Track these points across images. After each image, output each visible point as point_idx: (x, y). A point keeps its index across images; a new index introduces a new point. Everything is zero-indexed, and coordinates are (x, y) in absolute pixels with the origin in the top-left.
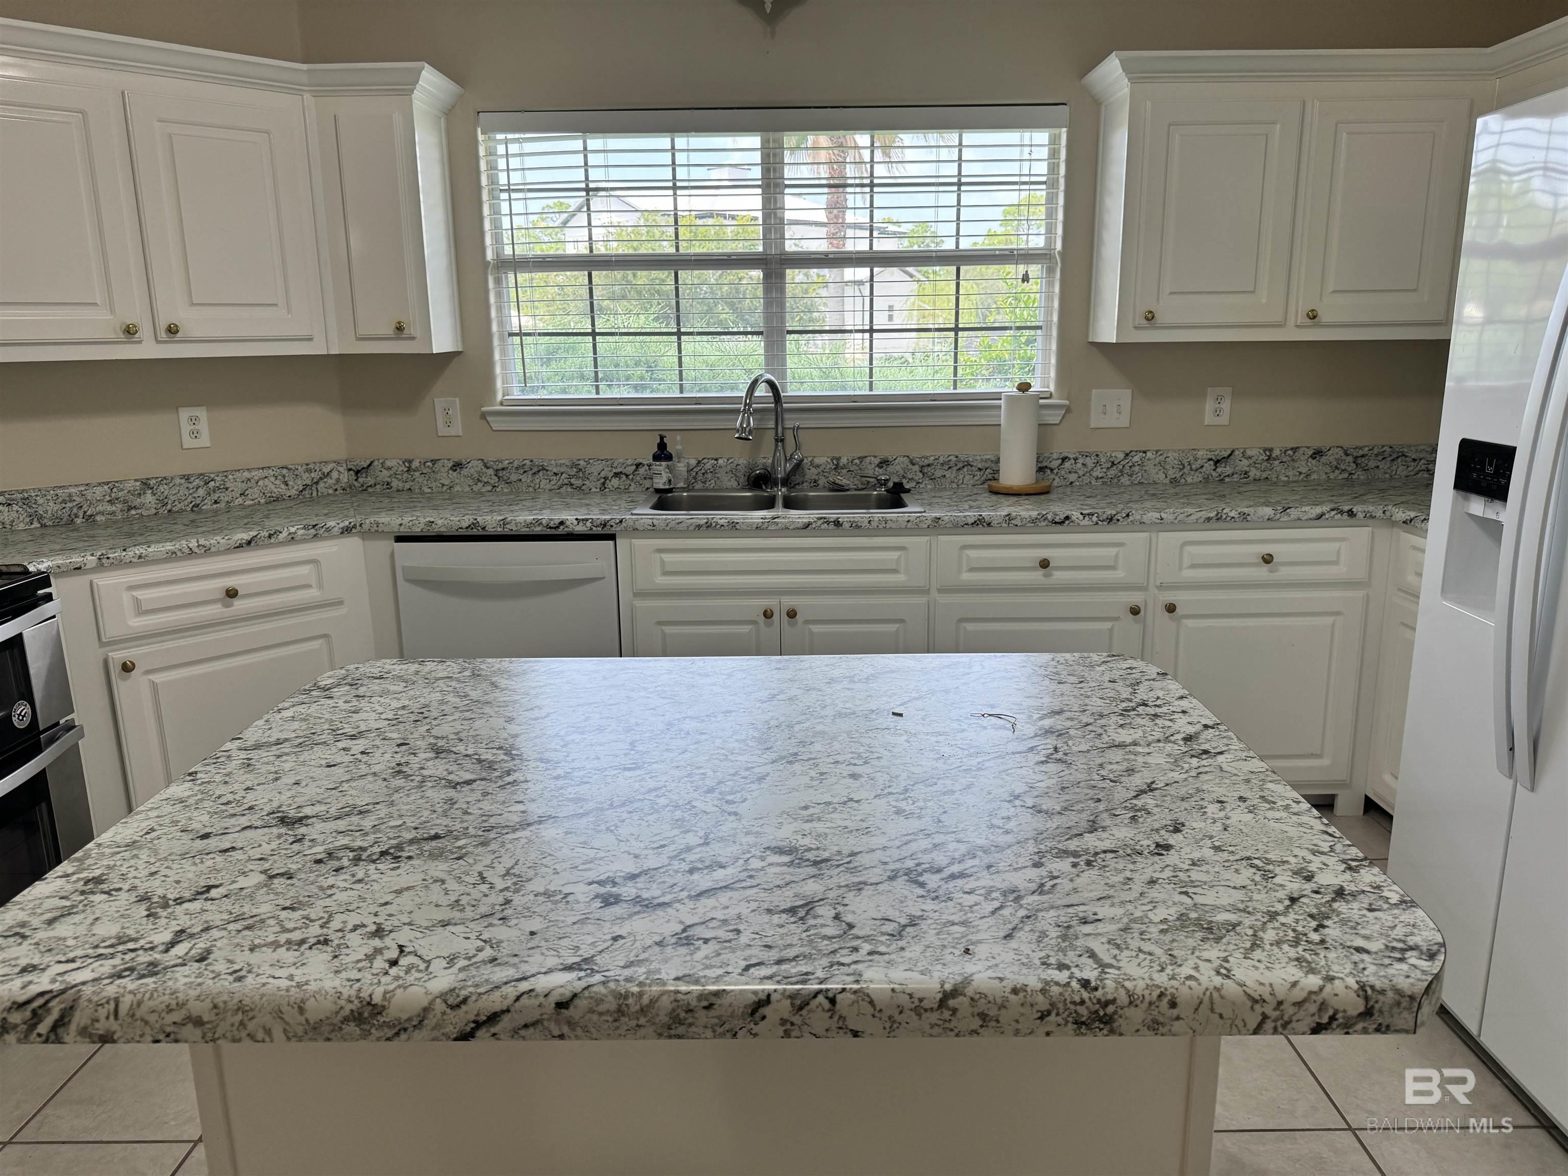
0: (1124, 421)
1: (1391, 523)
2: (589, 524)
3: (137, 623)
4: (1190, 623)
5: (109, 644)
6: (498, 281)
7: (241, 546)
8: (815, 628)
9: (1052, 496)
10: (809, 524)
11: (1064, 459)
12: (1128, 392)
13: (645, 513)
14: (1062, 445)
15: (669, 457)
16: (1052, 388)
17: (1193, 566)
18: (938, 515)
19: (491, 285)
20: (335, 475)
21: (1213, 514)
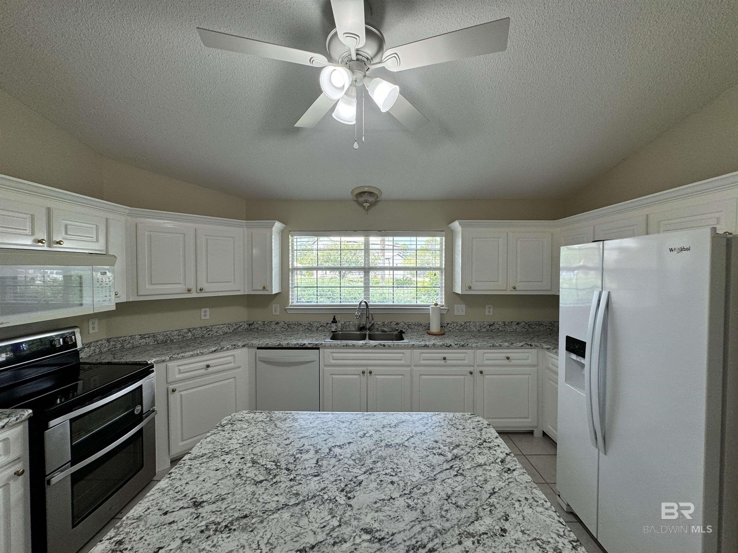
0: (464, 313)
1: (543, 348)
2: (312, 345)
3: (179, 376)
4: (487, 377)
5: (169, 383)
6: (292, 273)
7: (212, 352)
8: (378, 377)
9: (445, 336)
10: (376, 345)
11: (448, 324)
12: (464, 306)
13: (329, 341)
14: (447, 320)
15: (336, 322)
16: (443, 304)
17: (487, 360)
18: (413, 343)
19: (290, 274)
20: (243, 326)
21: (491, 345)
